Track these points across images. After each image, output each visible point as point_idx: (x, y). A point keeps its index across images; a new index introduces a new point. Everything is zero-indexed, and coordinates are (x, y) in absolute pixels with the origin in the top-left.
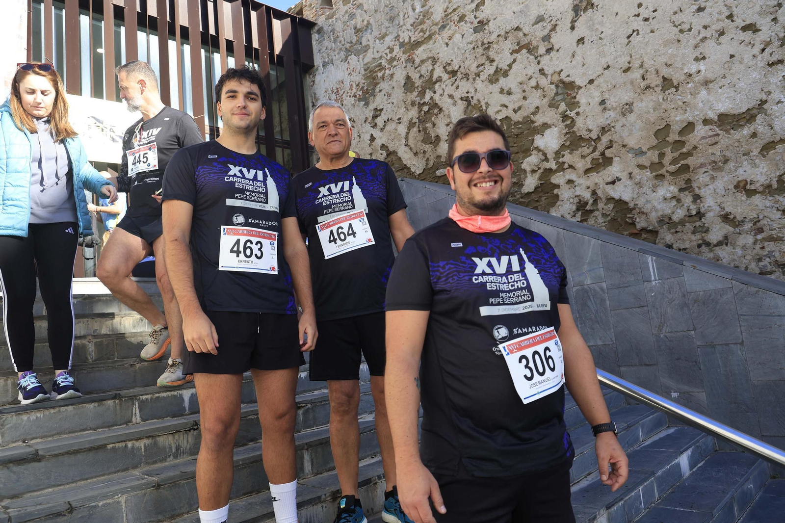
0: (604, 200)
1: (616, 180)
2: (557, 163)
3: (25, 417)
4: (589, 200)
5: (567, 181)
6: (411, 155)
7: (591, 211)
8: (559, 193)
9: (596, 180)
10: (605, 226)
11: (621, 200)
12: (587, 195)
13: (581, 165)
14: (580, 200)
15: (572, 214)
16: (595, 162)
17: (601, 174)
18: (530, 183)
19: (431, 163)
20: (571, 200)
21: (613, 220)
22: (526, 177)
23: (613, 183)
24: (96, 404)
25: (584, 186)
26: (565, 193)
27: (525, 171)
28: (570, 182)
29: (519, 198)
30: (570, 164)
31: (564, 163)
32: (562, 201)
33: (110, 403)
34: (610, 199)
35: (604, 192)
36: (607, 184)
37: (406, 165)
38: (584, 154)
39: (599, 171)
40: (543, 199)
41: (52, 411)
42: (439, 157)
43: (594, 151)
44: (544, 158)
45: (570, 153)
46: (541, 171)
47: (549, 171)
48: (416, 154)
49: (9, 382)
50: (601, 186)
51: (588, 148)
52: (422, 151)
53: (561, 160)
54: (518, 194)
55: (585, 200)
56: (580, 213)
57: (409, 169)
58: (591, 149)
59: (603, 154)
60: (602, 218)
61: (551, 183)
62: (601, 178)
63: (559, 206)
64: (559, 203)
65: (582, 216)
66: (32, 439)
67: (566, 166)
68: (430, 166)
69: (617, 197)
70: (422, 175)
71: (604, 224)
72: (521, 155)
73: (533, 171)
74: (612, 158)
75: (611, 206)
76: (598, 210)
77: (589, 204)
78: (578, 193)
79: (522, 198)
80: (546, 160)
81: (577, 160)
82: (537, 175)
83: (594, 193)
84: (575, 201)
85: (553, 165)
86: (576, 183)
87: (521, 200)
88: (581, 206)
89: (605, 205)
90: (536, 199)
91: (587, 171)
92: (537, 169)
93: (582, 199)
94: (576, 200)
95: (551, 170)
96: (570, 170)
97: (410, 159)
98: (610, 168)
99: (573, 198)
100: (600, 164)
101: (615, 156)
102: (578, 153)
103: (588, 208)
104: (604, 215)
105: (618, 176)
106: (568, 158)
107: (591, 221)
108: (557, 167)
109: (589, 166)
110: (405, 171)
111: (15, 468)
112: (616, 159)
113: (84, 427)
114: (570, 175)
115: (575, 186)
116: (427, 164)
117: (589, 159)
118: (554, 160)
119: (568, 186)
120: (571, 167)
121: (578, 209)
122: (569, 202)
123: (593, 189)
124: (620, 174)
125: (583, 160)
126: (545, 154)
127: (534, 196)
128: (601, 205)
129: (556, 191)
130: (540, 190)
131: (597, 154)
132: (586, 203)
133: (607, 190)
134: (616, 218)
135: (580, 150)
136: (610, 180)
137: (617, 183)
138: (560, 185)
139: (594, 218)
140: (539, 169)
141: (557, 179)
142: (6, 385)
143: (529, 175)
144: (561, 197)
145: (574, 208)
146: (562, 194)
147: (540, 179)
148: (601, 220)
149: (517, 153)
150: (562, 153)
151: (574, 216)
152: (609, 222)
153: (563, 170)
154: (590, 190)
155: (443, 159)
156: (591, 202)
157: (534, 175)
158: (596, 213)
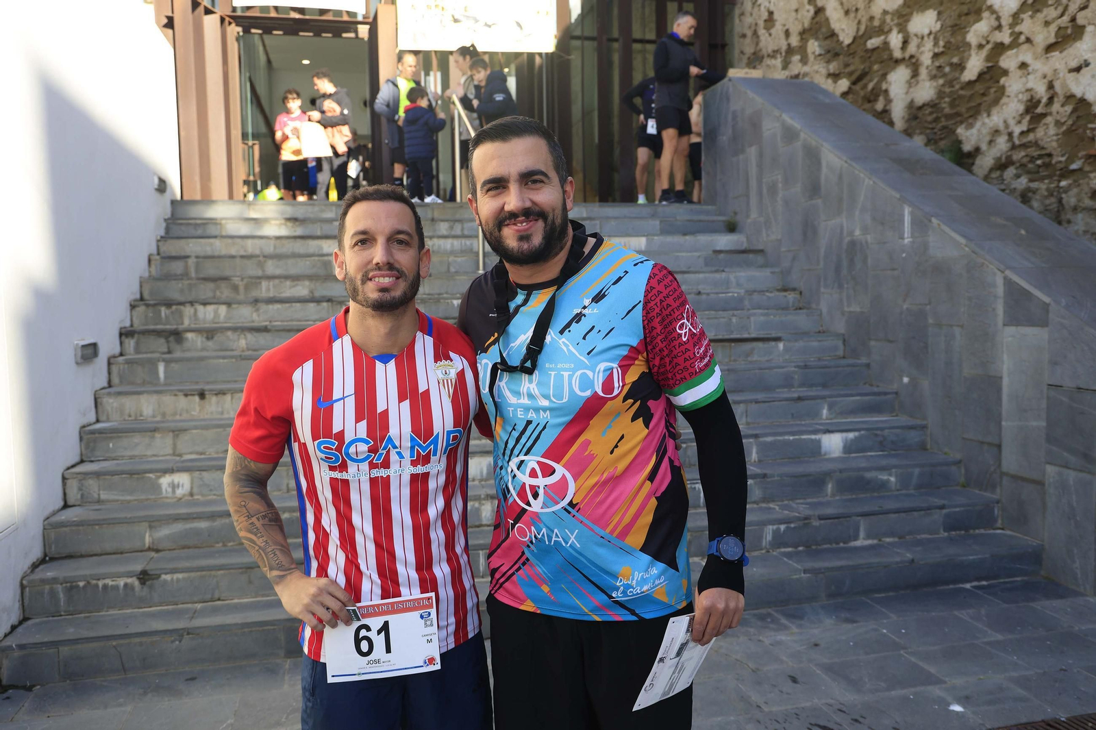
0: (1061, 98)
1: (1083, 66)
2: (1011, 34)
3: (271, 307)
4: (1042, 97)
5: (1020, 64)
6: (840, 13)
7: (1044, 115)
8: (1007, 84)
9: (1057, 64)
10: (1057, 141)
11: (1085, 100)
12: (1041, 90)
13: (1043, 37)
14: (1032, 97)
15: (1018, 118)
16: (1062, 32)
17: (1065, 53)
18: (975, 65)
19: (863, 28)
20: (1020, 96)
21: (1069, 132)
22: (970, 55)
23: (1078, 69)
24: (315, 304)
25: (1039, 74)
26: (1014, 85)
27: (969, 45)
28: (1023, 65)
29: (957, 90)
30: (1028, 36)
31: (1021, 33)
32: (1009, 96)
33: (325, 304)
34: (1070, 97)
35: (1064, 85)
36: (1071, 71)
37: (833, 30)
38: (1049, 18)
39: (1065, 49)
40: (992, 90)
41: (287, 305)
42: (872, 18)
43: (1062, 15)
44: (995, 24)
45: (1032, 17)
46: (989, 46)
47: (1000, 48)
48: (847, 13)
49: (271, 283)
50: (1061, 75)
51: (1056, 8)
52: (854, 9)
53: (1017, 29)
54: (958, 83)
55: (1038, 97)
56: (1028, 118)
57: (837, 36)
58: (1060, 9)
59: (1073, 20)
60: (1055, 128)
61: (1000, 68)
62: (1064, 62)
63: (1003, 105)
64: (1004, 100)
65: (1030, 122)
66: (276, 321)
67: (1022, 38)
68: (861, 33)
69: (1079, 94)
70: (853, 46)
71: (1055, 138)
72: (971, 18)
73: (981, 46)
74: (1083, 27)
75: (1069, 108)
76: (1050, 114)
77: (1042, 105)
78: (1030, 85)
79: (962, 88)
80: (999, 27)
81: (1038, 30)
82: (985, 52)
83: (1051, 86)
84: (1025, 99)
85: (1005, 37)
86: (1030, 69)
87: (962, 92)
88: (1031, 105)
89: (1063, 106)
90: (982, 92)
91: (1050, 48)
92: (984, 42)
93: (1034, 95)
94: (1025, 97)
95: (1002, 44)
96: (1025, 46)
97: (839, 20)
98: (1078, 44)
99: (1023, 93)
100: (1069, 36)
101: (1089, 24)
102: (1040, 16)
103: (1040, 110)
104: (1058, 123)
105: (1086, 57)
106: (1028, 25)
107: (1040, 133)
108: (1012, 38)
109: (1052, 40)
110: (835, 39)
111: (256, 334)
112: (1090, 29)
113: (307, 318)
114: (1025, 54)
115: (1028, 74)
116: (858, 29)
117: (1053, 28)
118: (1010, 29)
119: (1019, 73)
120: (1028, 40)
121: (1028, 110)
122: (1016, 100)
123: (1050, 79)
124: (1089, 55)
125: (1045, 29)
126: (998, 18)
127: (979, 88)
128: (1056, 106)
129: (1003, 81)
130: (987, 76)
131: (1066, 18)
132: (1039, 102)
133: (1068, 82)
134: (1074, 128)
135: (1045, 11)
136: (1074, 64)
137: (1084, 70)
138: (1010, 70)
139: (1045, 127)
140: (988, 42)
141: (1008, 61)
142: (269, 285)
143: (973, 52)
144: (1009, 91)
145: (1021, 108)
146: (1010, 86)
147: (988, 59)
148: (1052, 130)
149: (967, 14)
150: (1022, 16)
151: (1019, 122)
152: (1064, 133)
153: (1019, 45)
154: (1046, 81)
155: (876, 23)
156: (1044, 100)
157: (980, 52)
158: (1049, 119)
